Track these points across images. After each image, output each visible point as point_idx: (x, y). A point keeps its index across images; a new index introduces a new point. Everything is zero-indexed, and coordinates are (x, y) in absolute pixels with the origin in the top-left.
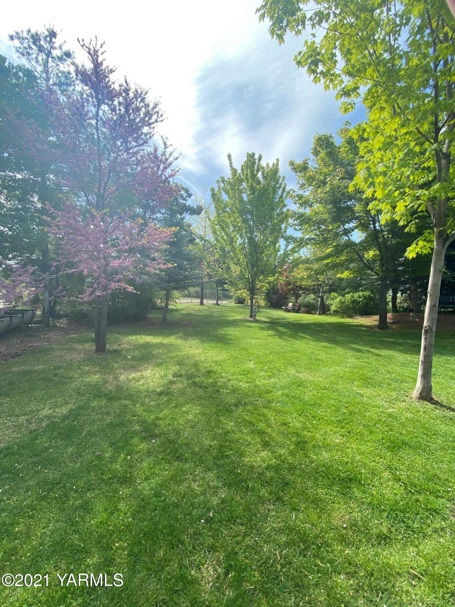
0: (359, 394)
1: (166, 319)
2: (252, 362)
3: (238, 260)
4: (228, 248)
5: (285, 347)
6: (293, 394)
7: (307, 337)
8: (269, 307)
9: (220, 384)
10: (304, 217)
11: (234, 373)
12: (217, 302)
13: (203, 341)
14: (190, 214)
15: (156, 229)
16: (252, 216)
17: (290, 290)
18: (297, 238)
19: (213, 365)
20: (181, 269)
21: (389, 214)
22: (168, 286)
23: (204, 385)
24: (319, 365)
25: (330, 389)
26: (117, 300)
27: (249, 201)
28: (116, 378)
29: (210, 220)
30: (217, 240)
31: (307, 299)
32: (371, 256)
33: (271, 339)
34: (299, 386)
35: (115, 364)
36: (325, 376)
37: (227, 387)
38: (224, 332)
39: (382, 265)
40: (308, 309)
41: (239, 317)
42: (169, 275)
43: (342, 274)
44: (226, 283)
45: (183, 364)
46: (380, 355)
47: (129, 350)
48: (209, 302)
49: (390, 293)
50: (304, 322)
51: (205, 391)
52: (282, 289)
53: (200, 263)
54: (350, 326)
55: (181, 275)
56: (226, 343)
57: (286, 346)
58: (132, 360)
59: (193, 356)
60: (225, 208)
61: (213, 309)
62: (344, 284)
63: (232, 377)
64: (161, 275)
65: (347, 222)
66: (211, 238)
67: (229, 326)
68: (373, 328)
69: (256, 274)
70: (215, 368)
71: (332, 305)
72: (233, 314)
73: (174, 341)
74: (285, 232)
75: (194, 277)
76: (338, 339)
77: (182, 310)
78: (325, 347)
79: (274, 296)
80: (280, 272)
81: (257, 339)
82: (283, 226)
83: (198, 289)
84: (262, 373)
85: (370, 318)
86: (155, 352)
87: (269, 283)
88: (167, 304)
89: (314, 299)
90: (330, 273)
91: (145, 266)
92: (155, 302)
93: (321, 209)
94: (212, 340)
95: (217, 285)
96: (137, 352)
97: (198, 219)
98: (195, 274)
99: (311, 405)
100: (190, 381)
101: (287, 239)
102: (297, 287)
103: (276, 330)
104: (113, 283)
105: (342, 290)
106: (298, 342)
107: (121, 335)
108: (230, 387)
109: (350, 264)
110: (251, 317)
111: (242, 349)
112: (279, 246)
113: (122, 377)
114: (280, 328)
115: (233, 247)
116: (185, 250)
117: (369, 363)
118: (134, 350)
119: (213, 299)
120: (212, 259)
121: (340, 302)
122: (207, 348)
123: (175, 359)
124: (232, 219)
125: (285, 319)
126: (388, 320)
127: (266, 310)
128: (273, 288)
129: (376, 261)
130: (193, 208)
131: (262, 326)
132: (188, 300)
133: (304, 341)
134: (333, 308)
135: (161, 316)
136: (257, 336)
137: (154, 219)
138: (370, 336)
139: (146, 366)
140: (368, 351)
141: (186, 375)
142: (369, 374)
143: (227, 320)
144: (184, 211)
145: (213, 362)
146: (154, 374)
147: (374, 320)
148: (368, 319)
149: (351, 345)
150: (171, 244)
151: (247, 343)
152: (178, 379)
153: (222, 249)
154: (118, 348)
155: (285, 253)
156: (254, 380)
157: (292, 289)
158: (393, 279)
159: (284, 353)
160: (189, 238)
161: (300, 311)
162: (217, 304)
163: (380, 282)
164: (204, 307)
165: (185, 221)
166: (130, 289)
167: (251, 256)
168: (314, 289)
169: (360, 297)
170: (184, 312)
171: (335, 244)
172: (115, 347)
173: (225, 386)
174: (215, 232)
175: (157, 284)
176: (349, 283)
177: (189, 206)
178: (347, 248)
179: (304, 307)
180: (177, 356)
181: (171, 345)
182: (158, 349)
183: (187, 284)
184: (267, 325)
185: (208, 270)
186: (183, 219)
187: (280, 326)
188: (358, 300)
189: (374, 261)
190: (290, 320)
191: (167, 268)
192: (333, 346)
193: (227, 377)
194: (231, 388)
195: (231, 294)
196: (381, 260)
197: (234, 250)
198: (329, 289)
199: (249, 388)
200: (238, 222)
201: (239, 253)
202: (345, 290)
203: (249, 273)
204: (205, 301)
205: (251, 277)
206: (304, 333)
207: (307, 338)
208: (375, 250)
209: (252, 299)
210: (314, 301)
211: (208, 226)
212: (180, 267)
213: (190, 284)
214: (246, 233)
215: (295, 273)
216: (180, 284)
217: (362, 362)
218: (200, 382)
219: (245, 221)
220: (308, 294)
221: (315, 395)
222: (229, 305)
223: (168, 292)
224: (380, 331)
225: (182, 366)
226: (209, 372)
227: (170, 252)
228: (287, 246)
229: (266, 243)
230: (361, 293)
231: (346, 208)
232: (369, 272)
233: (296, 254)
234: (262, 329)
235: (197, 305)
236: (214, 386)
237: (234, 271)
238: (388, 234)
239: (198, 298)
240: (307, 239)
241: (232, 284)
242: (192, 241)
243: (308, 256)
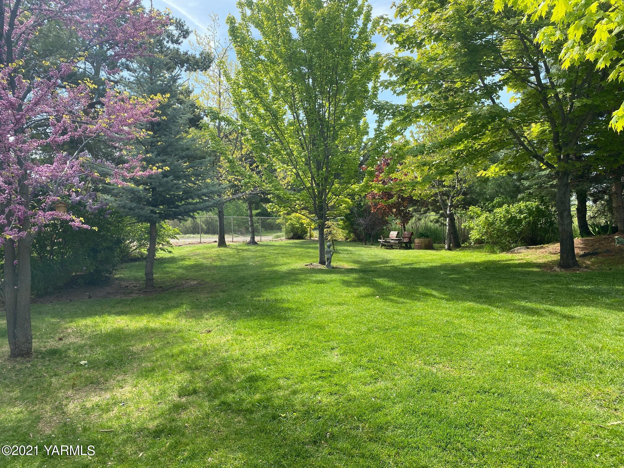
0: (548, 395)
1: (152, 279)
2: (336, 352)
3: (290, 154)
4: (268, 132)
5: (396, 317)
6: (425, 409)
7: (435, 293)
8: (354, 241)
9: (277, 402)
10: (410, 66)
11: (303, 377)
12: (253, 238)
13: (234, 318)
14: (188, 69)
15: (122, 100)
16: (310, 67)
17: (391, 207)
18: (398, 106)
19: (259, 363)
20: (178, 178)
21: (577, 48)
22: (152, 211)
23: (245, 406)
24: (465, 346)
25: (493, 390)
26: (48, 248)
27: (303, 39)
28: (59, 409)
29: (229, 79)
30: (244, 116)
31: (423, 221)
32: (535, 134)
33: (367, 303)
34: (434, 390)
35: (54, 380)
36: (478, 366)
37: (293, 406)
38: (273, 297)
39: (558, 148)
40: (427, 240)
41: (299, 265)
42: (154, 189)
43: (485, 170)
44: (268, 201)
45: (197, 368)
46: (573, 318)
47: (82, 347)
48: (235, 239)
49: (574, 201)
50: (423, 266)
51: (249, 420)
52: (376, 205)
53: (215, 162)
54: (509, 266)
55: (178, 188)
56: (280, 318)
57: (398, 314)
58: (89, 368)
59: (215, 350)
60: (258, 54)
61: (245, 254)
62: (490, 189)
63: (299, 387)
64: (138, 191)
65: (489, 73)
66: (232, 113)
67: (282, 284)
68: (551, 268)
69: (326, 179)
70: (263, 371)
71: (473, 229)
72: (286, 260)
73: (173, 322)
74: (375, 96)
75: (205, 191)
76: (491, 292)
77: (183, 259)
78: (469, 310)
79: (361, 221)
80: (371, 174)
81: (339, 304)
82: (370, 85)
83: (213, 215)
84: (359, 373)
85: (542, 250)
86: (137, 347)
87: (352, 196)
88: (152, 251)
89: (437, 221)
90: (463, 171)
91: (105, 174)
92: (127, 247)
93: (440, 51)
94: (250, 315)
95: (250, 204)
96: (99, 350)
97: (204, 78)
98: (207, 186)
99: (462, 427)
100: (217, 402)
101: (379, 109)
102: (403, 199)
103: (375, 285)
104: (40, 213)
105: (487, 200)
106: (419, 304)
107: (63, 317)
108: (297, 407)
109: (499, 150)
110: (322, 262)
111: (313, 326)
112: (365, 122)
113: (71, 406)
114: (380, 280)
115: (278, 129)
116: (181, 139)
117: (556, 334)
118: (91, 347)
119: (242, 234)
120: (237, 154)
121: (485, 223)
122: (243, 331)
123: (180, 359)
124: (272, 74)
125: (387, 261)
126: (577, 251)
127: (349, 248)
128: (359, 206)
129: (546, 143)
130: (194, 57)
131: (346, 278)
132: (194, 238)
133: (430, 303)
134: (474, 235)
135: (141, 274)
136: (339, 300)
137: (116, 83)
138: (547, 282)
139: (120, 378)
140: (551, 312)
141: (206, 389)
142: (560, 355)
143: (276, 272)
144: (176, 64)
145: (257, 358)
146: (140, 395)
147: (551, 253)
148: (539, 251)
149: (517, 302)
150: (154, 127)
151: (322, 315)
152: (190, 398)
153: (256, 134)
154: (59, 345)
155: (377, 136)
156: (345, 387)
157: (396, 205)
158: (580, 173)
159: (397, 328)
160: (190, 116)
161: (413, 245)
162: (253, 242)
163: (555, 182)
164: (228, 251)
165: (179, 81)
166: (78, 222)
167: (314, 145)
168: (435, 201)
169: (521, 212)
170: (187, 263)
171: (469, 114)
172: (52, 344)
173: (288, 405)
174: (239, 102)
175: (131, 209)
176: (500, 186)
177: (186, 53)
178: (493, 120)
179: (419, 237)
180: (182, 352)
181: (168, 331)
182: (142, 340)
183: (191, 207)
184: (355, 275)
185: (230, 177)
186: (174, 79)
187: (380, 276)
188: (518, 216)
189: (542, 143)
190: (397, 264)
191: (150, 177)
192: (485, 306)
193: (289, 387)
194: (302, 408)
195: (278, 221)
196: (556, 139)
197: (280, 135)
198: (463, 200)
199: (338, 404)
200: (285, 81)
201: (291, 140)
202: (492, 200)
203: (313, 178)
204: (228, 239)
205: (318, 185)
206: (427, 285)
207: (434, 296)
208: (542, 123)
209: (321, 228)
210: (437, 225)
211: (226, 90)
212: (176, 174)
213: (198, 206)
214: (301, 101)
215: (399, 174)
216: (178, 207)
217: (542, 333)
218: (236, 403)
219: (299, 78)
220: (425, 212)
221: (466, 407)
222: (277, 244)
223: (153, 224)
224: (563, 272)
225: (196, 373)
226: (253, 379)
227: (152, 144)
228: (380, 122)
229: (340, 118)
230: (522, 204)
231: (485, 46)
232: (534, 163)
233: (398, 138)
234: (347, 284)
235: (213, 247)
236: (265, 407)
237: (282, 175)
238: (566, 91)
239: (214, 233)
240: (418, 107)
241: (282, 201)
242: (195, 122)
243: (421, 140)
